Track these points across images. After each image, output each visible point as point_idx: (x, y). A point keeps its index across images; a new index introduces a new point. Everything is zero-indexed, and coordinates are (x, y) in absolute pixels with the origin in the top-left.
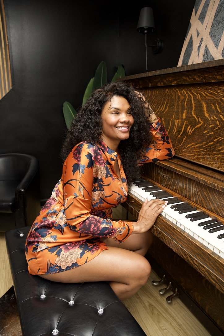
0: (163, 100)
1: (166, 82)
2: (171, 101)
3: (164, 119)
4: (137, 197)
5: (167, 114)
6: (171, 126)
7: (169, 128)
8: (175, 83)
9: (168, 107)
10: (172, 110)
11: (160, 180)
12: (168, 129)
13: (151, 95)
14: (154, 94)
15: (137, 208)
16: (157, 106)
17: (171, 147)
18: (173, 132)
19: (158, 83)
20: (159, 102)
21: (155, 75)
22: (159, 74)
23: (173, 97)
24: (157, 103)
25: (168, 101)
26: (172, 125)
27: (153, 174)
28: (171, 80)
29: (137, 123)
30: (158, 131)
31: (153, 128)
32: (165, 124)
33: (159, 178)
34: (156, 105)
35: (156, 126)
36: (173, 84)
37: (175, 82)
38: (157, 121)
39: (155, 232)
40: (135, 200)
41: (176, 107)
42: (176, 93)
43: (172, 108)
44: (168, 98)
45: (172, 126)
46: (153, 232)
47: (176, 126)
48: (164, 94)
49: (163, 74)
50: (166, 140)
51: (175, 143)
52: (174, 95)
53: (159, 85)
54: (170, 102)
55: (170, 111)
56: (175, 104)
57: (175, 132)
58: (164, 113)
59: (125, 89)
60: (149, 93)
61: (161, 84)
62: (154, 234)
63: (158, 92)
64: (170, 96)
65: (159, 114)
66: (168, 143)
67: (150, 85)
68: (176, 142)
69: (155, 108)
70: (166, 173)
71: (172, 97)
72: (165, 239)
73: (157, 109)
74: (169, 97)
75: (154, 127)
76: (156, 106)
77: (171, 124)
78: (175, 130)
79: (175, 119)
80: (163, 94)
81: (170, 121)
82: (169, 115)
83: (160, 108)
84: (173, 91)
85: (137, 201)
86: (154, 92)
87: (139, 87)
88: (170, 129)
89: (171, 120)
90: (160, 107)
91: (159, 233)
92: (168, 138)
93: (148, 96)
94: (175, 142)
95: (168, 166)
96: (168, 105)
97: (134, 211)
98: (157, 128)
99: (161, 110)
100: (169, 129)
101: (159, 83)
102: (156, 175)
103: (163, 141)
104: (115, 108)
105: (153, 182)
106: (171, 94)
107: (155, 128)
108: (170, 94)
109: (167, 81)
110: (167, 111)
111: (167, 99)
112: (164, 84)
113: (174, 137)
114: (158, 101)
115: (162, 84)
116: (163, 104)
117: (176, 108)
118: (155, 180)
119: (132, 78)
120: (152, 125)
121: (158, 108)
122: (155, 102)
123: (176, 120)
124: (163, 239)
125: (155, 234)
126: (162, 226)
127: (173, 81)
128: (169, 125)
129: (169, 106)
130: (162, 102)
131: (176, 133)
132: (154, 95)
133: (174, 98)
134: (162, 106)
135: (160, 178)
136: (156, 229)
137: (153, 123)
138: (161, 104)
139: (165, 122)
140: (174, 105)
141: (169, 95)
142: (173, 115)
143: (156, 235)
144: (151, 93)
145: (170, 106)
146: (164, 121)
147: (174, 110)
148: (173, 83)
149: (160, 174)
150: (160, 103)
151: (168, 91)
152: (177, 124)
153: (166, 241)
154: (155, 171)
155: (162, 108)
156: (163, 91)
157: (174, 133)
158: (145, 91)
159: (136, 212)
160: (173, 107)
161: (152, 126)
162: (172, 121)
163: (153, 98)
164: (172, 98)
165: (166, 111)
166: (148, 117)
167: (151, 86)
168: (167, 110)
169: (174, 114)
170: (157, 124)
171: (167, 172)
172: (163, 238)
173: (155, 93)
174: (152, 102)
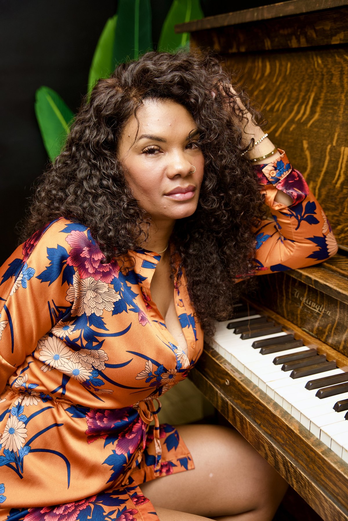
0: (303, 87)
1: (314, 35)
2: (328, 92)
3: (308, 143)
4: (237, 371)
5: (316, 130)
6: (328, 166)
7: (324, 169)
8: (341, 40)
9: (318, 109)
10: (330, 118)
11: (301, 319)
12: (321, 171)
13: (270, 73)
14: (280, 70)
15: (239, 402)
16: (288, 106)
17: (324, 232)
18: (334, 181)
19: (290, 40)
20: (294, 94)
21: (281, 15)
22: (293, 13)
23: (335, 81)
24: (290, 97)
25: (321, 92)
26: (330, 161)
27: (282, 300)
28: (327, 28)
29: (214, 171)
30: (280, 187)
31: (267, 179)
32: (312, 157)
33: (299, 312)
34: (285, 101)
35: (275, 174)
36: (336, 41)
37: (342, 36)
38: (277, 157)
39: (292, 480)
40: (232, 380)
41: (342, 109)
42: (342, 67)
43: (331, 111)
44: (319, 84)
45: (332, 166)
46: (287, 478)
47: (344, 166)
48: (309, 71)
49: (304, 11)
50: (305, 213)
51: (341, 214)
52: (337, 73)
53: (294, 44)
54: (326, 96)
55: (326, 122)
56: (341, 100)
57: (339, 182)
58: (309, 125)
59: (177, 79)
60: (264, 67)
61: (299, 41)
62: (290, 483)
63: (292, 66)
64: (326, 77)
65: (294, 129)
66: (313, 221)
67: (268, 44)
68: (342, 211)
69: (284, 110)
70: (316, 300)
71: (332, 79)
72: (323, 507)
73: (287, 113)
74: (321, 81)
75: (267, 175)
76: (285, 105)
77: (328, 158)
78: (339, 176)
79: (339, 145)
80: (307, 69)
81: (326, 149)
82: (322, 131)
83: (298, 112)
84: (335, 62)
85: (239, 384)
86: (281, 65)
87: (238, 48)
88: (326, 173)
89: (329, 147)
90: (296, 108)
91: (305, 484)
92: (311, 207)
93: (263, 74)
94: (340, 210)
95: (321, 284)
96: (321, 102)
97: (230, 408)
98: (277, 180)
99: (299, 116)
100: (323, 173)
101: (294, 37)
102: (290, 302)
103: (296, 217)
104: (151, 138)
105: (280, 321)
106: (329, 71)
107: (271, 180)
108: (325, 70)
109: (316, 31)
110: (318, 120)
111: (315, 85)
112: (307, 41)
113: (337, 195)
114: (291, 92)
115: (303, 40)
116: (305, 100)
117: (344, 112)
118: (288, 316)
119: (217, 25)
120: (263, 170)
121: (291, 112)
122: (281, 94)
123: (343, 148)
124: (315, 504)
125: (293, 485)
126: (311, 466)
127: (334, 33)
128: (324, 162)
129: (321, 108)
130: (302, 94)
131: (342, 184)
132: (279, 75)
133: (337, 83)
134: (303, 107)
135: (302, 311)
136: (295, 471)
137: (265, 165)
138: (300, 101)
139: (310, 153)
140: (336, 103)
141: (323, 75)
142: (335, 131)
143: (295, 487)
144: (271, 68)
145: (325, 108)
146: (308, 148)
147: (335, 119)
148: (334, 38)
149: (300, 302)
150: (298, 96)
151: (320, 62)
152: (345, 160)
153: (325, 514)
154: (287, 292)
155: (302, 112)
156: (304, 61)
157: (338, 185)
158: (253, 62)
159: (238, 412)
160: (333, 109)
161: (264, 176)
162: (331, 150)
163: (277, 81)
164: (331, 82)
165: (315, 121)
166: (248, 147)
167: (270, 48)
168: (316, 116)
169: (338, 130)
170: (277, 167)
171: (318, 299)
172: (318, 503)
173: (283, 69)
174: (275, 94)
